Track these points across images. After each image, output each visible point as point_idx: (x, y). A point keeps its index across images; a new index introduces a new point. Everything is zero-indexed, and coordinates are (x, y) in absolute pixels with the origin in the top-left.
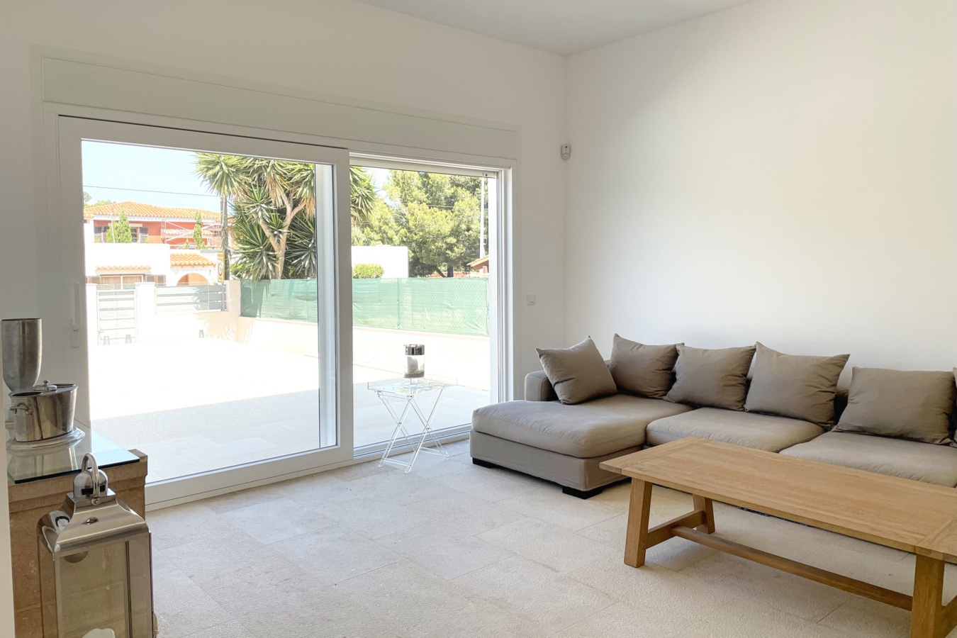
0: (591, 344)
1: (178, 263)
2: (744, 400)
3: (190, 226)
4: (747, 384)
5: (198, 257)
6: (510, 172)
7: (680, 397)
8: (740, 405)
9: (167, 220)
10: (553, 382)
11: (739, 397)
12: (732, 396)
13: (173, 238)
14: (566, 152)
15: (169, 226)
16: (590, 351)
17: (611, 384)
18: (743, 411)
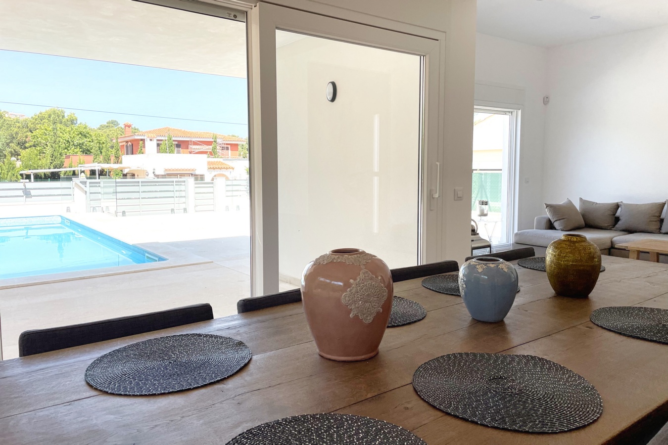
0: (570, 202)
1: (212, 166)
2: (660, 229)
3: (208, 143)
4: (662, 221)
5: (223, 164)
6: (520, 112)
7: (624, 228)
8: (659, 231)
9: (193, 140)
10: (552, 221)
11: (658, 227)
12: (654, 227)
13: (197, 151)
14: (546, 101)
15: (195, 143)
16: (570, 205)
17: (583, 223)
18: (660, 233)
